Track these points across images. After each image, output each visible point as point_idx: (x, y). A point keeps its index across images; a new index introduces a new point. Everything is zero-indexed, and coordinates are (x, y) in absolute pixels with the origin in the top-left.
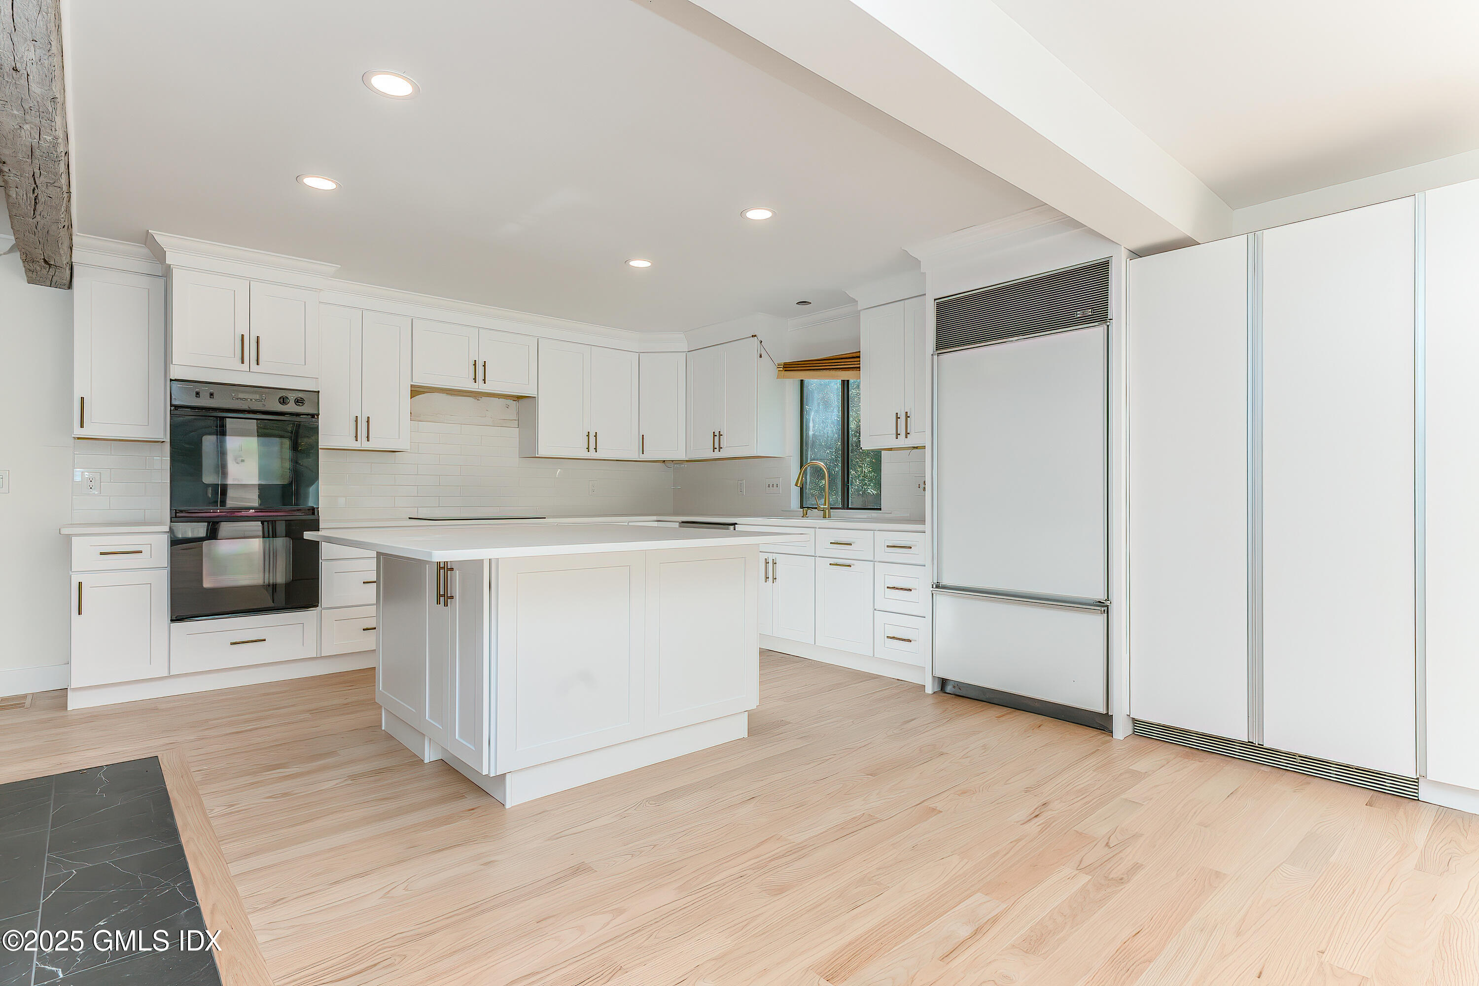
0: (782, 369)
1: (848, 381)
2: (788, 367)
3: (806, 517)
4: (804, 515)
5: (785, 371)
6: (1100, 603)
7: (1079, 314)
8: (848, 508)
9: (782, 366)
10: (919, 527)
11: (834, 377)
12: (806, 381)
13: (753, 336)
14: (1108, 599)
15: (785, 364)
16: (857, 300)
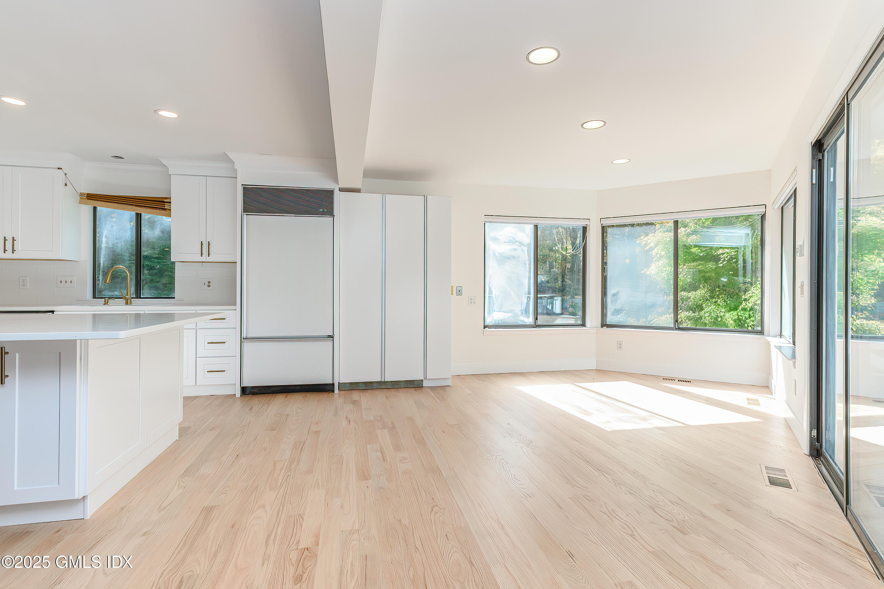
0: (85, 197)
1: (141, 214)
2: (91, 197)
3: (107, 304)
4: (105, 303)
5: (88, 199)
6: (329, 336)
7: (321, 210)
8: (140, 298)
9: (86, 196)
10: (233, 307)
11: (130, 210)
12: (99, 208)
13: (59, 168)
14: (333, 335)
15: (88, 194)
16: (168, 167)
